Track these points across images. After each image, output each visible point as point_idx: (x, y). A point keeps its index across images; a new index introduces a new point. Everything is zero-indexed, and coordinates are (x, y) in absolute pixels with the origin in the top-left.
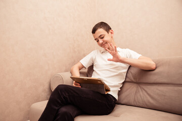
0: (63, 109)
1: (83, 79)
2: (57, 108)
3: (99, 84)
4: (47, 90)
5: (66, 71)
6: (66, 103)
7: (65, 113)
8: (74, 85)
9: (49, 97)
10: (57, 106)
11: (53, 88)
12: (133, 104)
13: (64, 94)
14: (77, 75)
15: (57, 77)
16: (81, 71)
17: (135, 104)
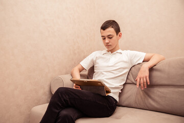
0: (64, 112)
1: (83, 81)
2: (57, 111)
3: (99, 86)
4: (48, 93)
5: (67, 73)
6: (66, 106)
7: (66, 116)
8: (74, 88)
9: (49, 100)
10: (57, 109)
11: (54, 91)
12: (134, 106)
13: (64, 96)
14: (78, 77)
15: (57, 79)
16: (81, 73)
17: (136, 106)
